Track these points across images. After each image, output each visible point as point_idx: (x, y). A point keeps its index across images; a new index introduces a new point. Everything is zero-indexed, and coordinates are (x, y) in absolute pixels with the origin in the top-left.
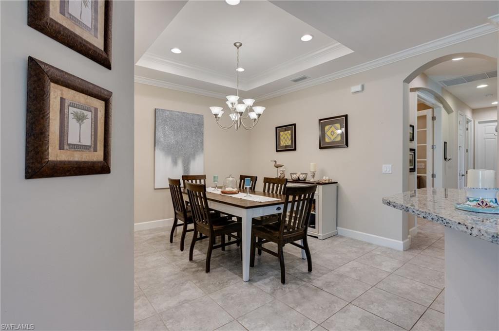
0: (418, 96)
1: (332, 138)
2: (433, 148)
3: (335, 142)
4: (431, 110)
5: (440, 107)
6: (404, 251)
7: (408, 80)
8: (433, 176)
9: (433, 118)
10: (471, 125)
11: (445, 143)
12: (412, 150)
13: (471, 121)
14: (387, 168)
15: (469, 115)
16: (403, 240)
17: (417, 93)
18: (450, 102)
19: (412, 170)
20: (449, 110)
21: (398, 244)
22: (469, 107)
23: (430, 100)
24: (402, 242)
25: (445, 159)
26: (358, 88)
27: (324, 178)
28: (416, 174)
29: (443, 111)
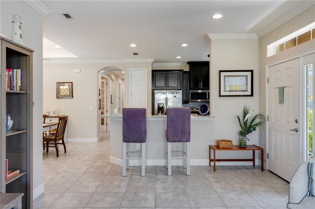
0: (102, 75)
1: (64, 93)
2: (107, 98)
3: (66, 95)
4: (106, 80)
5: (109, 79)
6: (98, 142)
7: (99, 72)
8: (107, 111)
9: (107, 84)
10: (121, 86)
11: (111, 95)
12: (100, 100)
13: (121, 84)
14: (91, 108)
15: (120, 81)
16: (97, 138)
17: (101, 74)
18: (113, 77)
19: (100, 109)
20: (113, 81)
21: (96, 140)
22: (120, 78)
23: (105, 76)
24: (97, 139)
25: (111, 103)
26: (78, 71)
27: (61, 114)
28: (101, 110)
29: (111, 81)
